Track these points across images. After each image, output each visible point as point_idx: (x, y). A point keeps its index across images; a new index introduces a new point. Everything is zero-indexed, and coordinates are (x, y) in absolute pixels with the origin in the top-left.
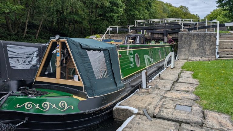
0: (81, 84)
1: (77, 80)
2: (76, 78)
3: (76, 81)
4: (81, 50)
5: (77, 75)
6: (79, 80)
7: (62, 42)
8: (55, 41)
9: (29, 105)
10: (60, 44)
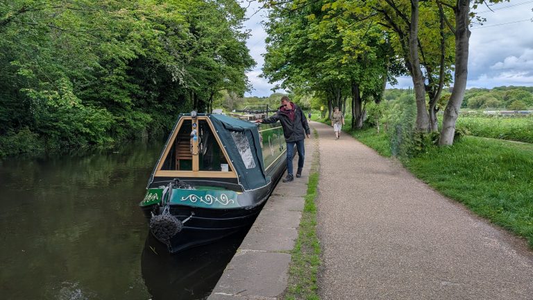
0: (234, 175)
1: (227, 170)
2: (225, 167)
3: (225, 172)
4: (226, 132)
5: (227, 163)
6: (230, 170)
7: (200, 121)
8: (190, 119)
9: (193, 198)
10: (197, 123)
